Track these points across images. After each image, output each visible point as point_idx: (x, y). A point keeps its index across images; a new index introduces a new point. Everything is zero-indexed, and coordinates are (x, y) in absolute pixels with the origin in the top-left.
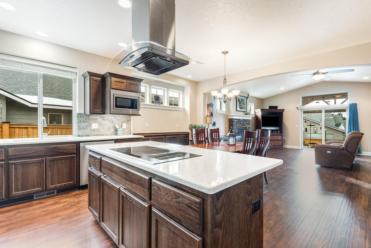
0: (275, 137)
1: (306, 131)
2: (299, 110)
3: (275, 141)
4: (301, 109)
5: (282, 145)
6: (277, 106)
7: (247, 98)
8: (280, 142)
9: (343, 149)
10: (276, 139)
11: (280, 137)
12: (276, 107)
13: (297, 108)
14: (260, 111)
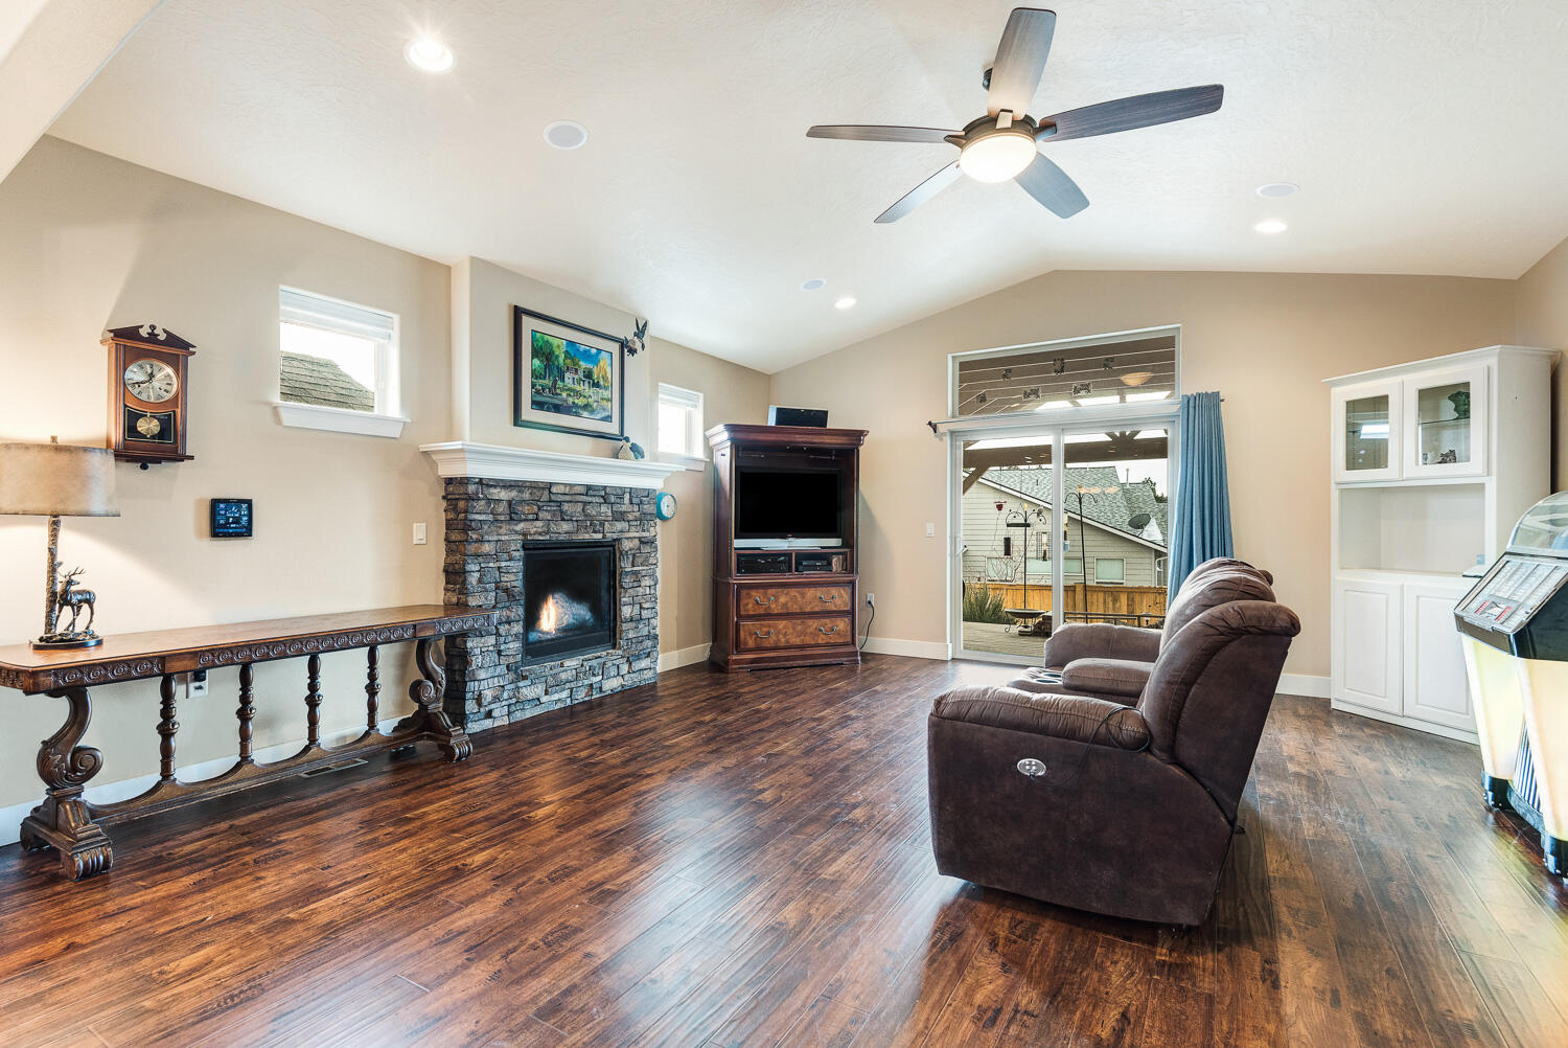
0: (811, 593)
1: (1008, 552)
2: (941, 440)
3: (810, 622)
4: (952, 433)
5: (853, 643)
6: (826, 413)
7: (626, 347)
8: (842, 624)
9: (1144, 743)
10: (817, 609)
11: (841, 596)
12: (819, 418)
13: (930, 423)
14: (725, 435)
